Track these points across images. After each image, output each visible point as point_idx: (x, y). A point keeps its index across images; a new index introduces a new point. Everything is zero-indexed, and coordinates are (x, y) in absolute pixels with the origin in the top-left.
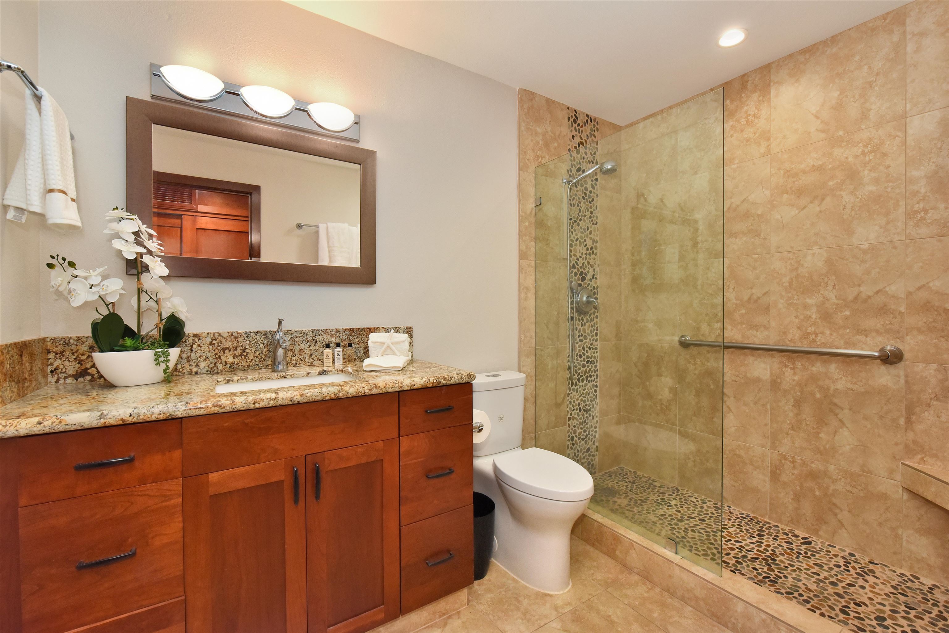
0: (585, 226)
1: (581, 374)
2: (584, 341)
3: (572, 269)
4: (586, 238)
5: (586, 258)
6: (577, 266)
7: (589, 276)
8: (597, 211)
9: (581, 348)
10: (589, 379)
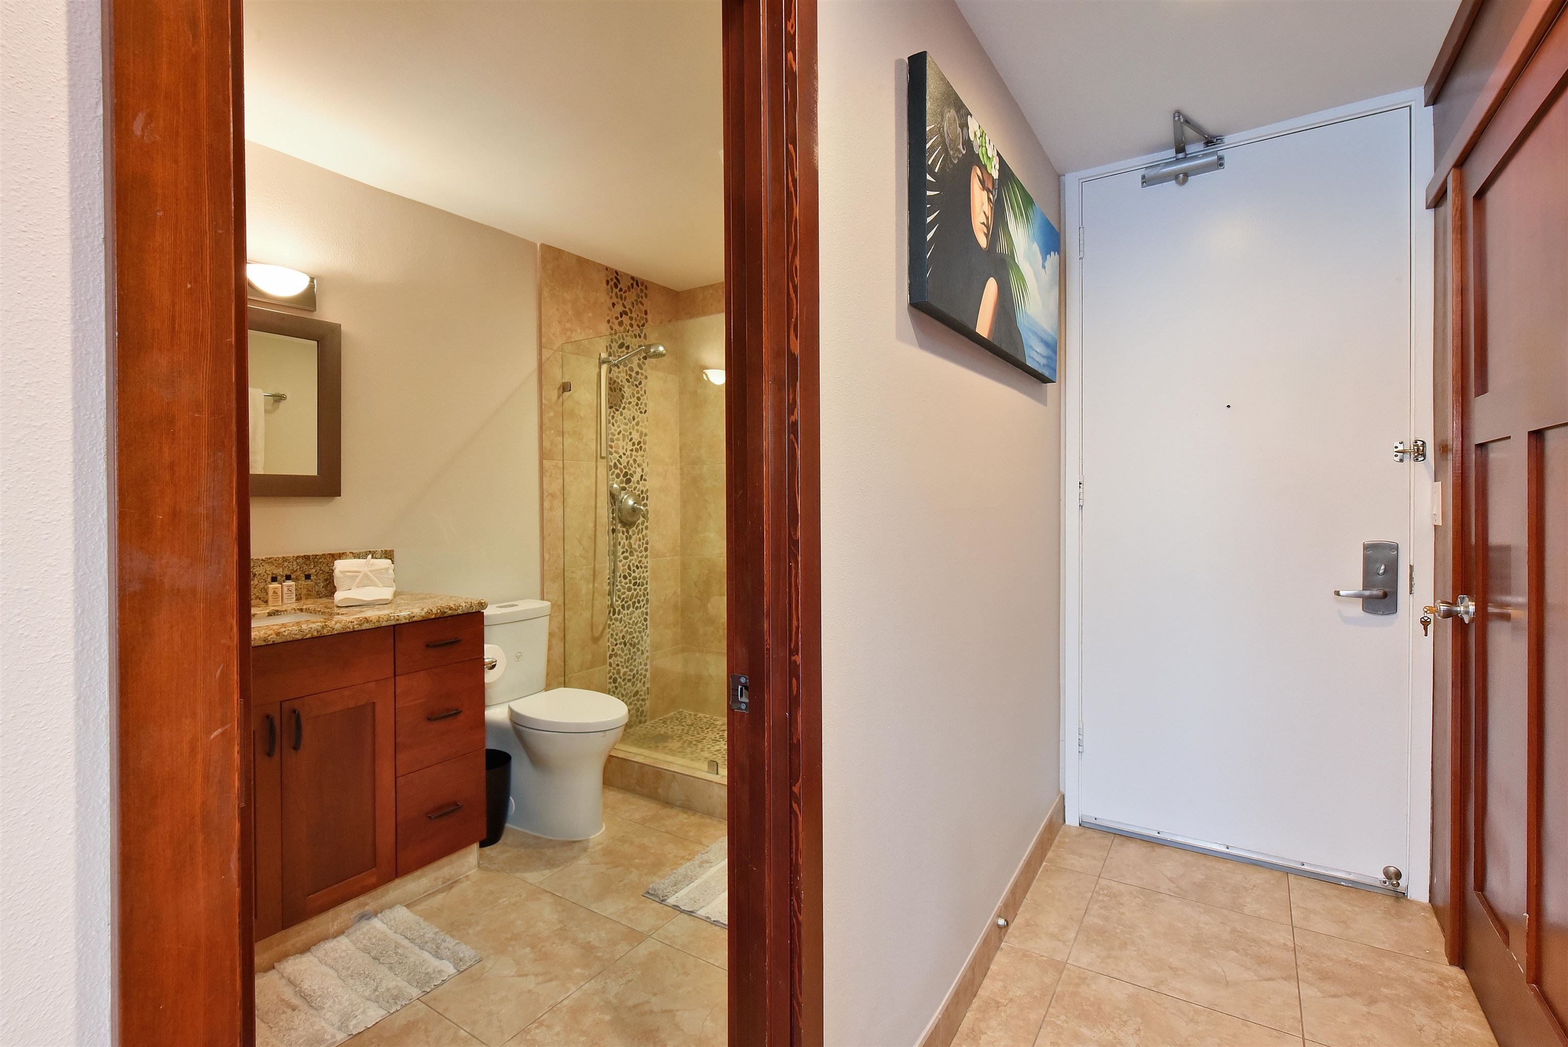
0: (630, 415)
1: (626, 600)
2: (630, 558)
3: (613, 470)
4: (631, 430)
5: (631, 455)
6: (619, 466)
7: (636, 478)
8: (645, 397)
9: (626, 567)
10: (637, 605)
